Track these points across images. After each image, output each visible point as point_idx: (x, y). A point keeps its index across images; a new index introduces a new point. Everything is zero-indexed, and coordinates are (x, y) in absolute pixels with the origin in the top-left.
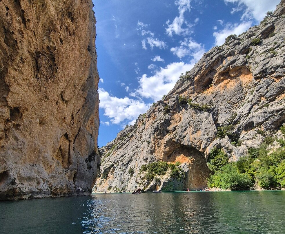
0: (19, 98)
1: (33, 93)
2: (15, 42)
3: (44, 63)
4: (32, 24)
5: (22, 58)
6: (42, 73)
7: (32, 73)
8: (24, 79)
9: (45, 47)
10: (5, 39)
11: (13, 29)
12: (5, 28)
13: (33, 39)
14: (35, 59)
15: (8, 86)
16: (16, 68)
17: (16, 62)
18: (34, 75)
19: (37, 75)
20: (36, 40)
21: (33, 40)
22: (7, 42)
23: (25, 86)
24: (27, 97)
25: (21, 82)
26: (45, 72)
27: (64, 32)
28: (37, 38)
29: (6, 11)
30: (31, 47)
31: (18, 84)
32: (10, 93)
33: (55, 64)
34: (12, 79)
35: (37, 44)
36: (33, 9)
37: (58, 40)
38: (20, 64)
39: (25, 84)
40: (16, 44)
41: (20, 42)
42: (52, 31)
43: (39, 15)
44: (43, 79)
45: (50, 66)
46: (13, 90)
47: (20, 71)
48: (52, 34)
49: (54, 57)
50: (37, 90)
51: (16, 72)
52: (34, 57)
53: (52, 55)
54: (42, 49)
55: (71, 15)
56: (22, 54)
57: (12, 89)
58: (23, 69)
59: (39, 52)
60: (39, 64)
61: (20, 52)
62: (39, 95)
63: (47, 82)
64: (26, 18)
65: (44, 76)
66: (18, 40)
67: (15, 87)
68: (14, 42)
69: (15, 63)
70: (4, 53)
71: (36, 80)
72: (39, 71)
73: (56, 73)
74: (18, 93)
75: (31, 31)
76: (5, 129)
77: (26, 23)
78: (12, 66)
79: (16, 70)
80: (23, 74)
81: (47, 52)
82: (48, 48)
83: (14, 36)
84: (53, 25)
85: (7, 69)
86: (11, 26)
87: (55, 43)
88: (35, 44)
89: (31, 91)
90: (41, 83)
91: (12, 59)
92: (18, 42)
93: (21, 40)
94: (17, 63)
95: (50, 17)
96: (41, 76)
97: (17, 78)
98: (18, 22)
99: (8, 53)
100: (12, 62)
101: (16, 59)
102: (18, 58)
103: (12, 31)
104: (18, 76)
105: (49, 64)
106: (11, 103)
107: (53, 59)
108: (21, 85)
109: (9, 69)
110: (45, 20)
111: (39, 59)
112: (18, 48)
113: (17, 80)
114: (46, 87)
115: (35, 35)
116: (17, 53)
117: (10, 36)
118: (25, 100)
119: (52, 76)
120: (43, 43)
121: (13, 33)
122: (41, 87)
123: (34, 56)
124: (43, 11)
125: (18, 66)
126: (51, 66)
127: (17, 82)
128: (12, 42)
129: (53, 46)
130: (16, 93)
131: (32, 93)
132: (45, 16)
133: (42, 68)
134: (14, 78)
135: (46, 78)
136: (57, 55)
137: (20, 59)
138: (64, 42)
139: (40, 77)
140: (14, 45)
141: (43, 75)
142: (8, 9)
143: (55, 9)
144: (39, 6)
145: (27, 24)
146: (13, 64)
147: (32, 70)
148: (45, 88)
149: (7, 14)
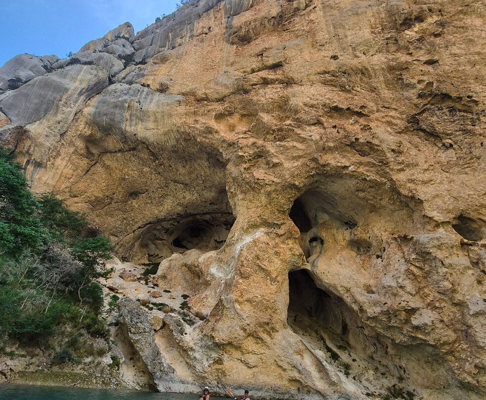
0: (446, 199)
1: (467, 173)
2: (369, 144)
3: (435, 119)
4: (371, 105)
5: (393, 150)
6: (448, 135)
7: (432, 150)
8: (426, 170)
9: (416, 101)
10: (360, 153)
11: (354, 136)
12: (349, 145)
13: (390, 114)
14: (417, 130)
15: (413, 198)
16: (399, 167)
17: (391, 161)
18: (440, 148)
19: (444, 145)
20: (396, 110)
21: (392, 117)
22: (363, 154)
23: (438, 176)
24: (461, 187)
25: (426, 176)
26: (451, 128)
27: (421, 49)
28: (394, 107)
29: (335, 130)
30: (396, 125)
31: (424, 183)
32: (426, 205)
33: (458, 98)
34: (409, 185)
35: (402, 113)
36: (358, 91)
37: (422, 71)
38: (398, 159)
39: (437, 174)
40: (372, 146)
41: (373, 137)
42: (401, 75)
43: (371, 86)
44: (461, 137)
45: (450, 111)
46: (425, 196)
47: (408, 166)
48: (406, 76)
49: (441, 94)
50: (469, 163)
51: (406, 172)
52: (414, 130)
53: (436, 95)
54: (418, 107)
55: (411, 19)
56: (388, 146)
57: (422, 197)
58: (410, 159)
59: (413, 117)
60: (428, 130)
61: (384, 147)
62: (482, 166)
63: (475, 134)
64: (356, 110)
65: (458, 133)
66: (369, 139)
67: (424, 189)
68: (367, 145)
69: (392, 164)
70: (372, 167)
71: (451, 150)
72: (439, 137)
73: (477, 105)
74: (437, 195)
75: (378, 111)
76: (472, 262)
77: (363, 112)
78: (392, 170)
79: (402, 170)
80: (417, 165)
81: (426, 102)
82: (420, 96)
83: (361, 140)
84: (395, 69)
85: (392, 179)
86: (349, 136)
87: (422, 78)
88: (398, 115)
89: (459, 173)
90: (462, 147)
91: (384, 163)
92: (371, 141)
93: (371, 135)
94: (394, 161)
95: (383, 69)
96: (450, 139)
97: (415, 177)
98: (355, 123)
99: (375, 162)
100: (387, 167)
101: (387, 159)
102: (389, 155)
103: (355, 139)
104: (413, 174)
105: (444, 110)
106: (441, 215)
107: (446, 96)
108: (431, 181)
109: (393, 177)
110: (382, 79)
111: (421, 124)
112: (377, 145)
113: (418, 179)
114: (482, 143)
115: (388, 108)
116: (382, 151)
117: (359, 145)
118: (462, 195)
119: (472, 118)
120: (410, 99)
121: (357, 139)
122: (471, 153)
123: (412, 129)
124: (370, 77)
125: (400, 163)
126: (452, 110)
127: (420, 183)
128: (366, 148)
129: (425, 83)
130: (434, 197)
131: (464, 175)
132: (377, 77)
133: (439, 128)
134: (412, 181)
135: (465, 132)
136: (442, 86)
137: (392, 153)
138: (436, 58)
139: (450, 141)
140: (371, 148)
141: (452, 134)
142: (335, 127)
143: (380, 52)
144: (361, 80)
145: (365, 111)
146: (391, 167)
147: (429, 145)
148: (482, 146)
149: (338, 132)
